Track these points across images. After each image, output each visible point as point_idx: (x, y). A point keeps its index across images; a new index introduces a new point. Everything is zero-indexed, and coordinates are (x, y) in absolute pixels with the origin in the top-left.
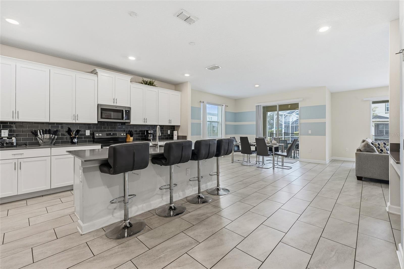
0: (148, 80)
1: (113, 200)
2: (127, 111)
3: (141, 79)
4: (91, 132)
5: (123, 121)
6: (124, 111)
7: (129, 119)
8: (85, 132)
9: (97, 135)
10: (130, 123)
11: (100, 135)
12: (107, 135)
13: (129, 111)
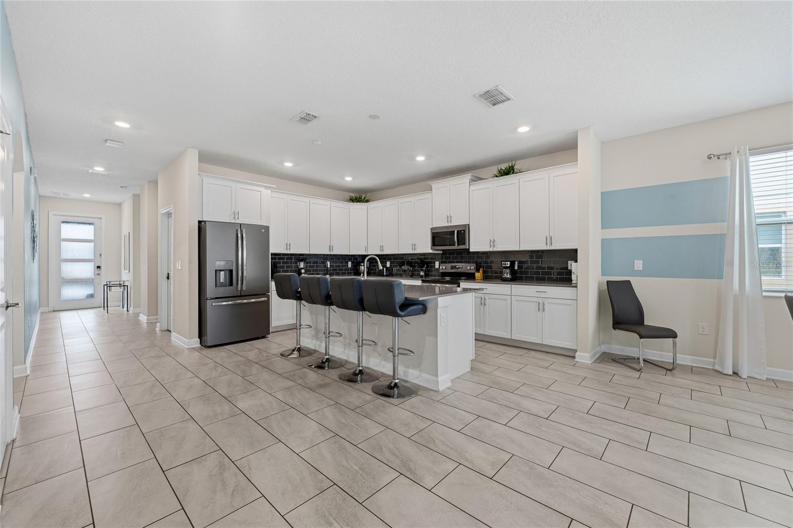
0: (504, 166)
1: (307, 328)
2: (463, 230)
3: (494, 170)
4: (439, 264)
5: (456, 247)
6: (456, 232)
7: (464, 244)
8: (435, 263)
9: (441, 268)
10: (469, 249)
11: (444, 268)
12: (452, 268)
13: (464, 231)
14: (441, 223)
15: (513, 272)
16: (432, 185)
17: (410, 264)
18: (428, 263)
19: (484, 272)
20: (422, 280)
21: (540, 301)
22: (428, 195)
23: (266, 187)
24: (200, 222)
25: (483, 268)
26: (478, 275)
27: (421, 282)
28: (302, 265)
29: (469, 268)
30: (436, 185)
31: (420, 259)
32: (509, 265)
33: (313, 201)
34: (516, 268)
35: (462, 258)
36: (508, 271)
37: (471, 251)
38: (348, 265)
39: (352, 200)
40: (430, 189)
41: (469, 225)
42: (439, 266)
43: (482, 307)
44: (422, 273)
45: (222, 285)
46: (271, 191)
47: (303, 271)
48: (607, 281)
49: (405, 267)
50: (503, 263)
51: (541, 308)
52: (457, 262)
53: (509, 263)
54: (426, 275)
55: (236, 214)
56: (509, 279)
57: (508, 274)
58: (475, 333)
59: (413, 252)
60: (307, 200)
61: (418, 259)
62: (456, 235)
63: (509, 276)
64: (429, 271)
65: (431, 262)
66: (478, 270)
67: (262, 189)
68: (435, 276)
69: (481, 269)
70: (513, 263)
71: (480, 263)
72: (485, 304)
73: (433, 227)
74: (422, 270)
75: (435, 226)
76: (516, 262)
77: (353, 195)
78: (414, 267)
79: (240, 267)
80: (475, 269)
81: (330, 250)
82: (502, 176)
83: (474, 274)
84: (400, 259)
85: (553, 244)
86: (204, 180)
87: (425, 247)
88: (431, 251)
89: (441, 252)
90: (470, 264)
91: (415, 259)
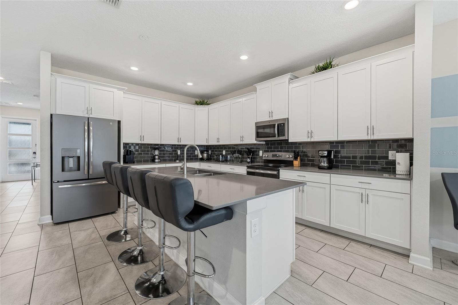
0: (322, 63)
2: (282, 124)
4: (263, 152)
5: (276, 138)
6: (276, 126)
7: (284, 135)
8: (259, 152)
9: (264, 156)
10: (288, 140)
11: (266, 156)
12: (274, 156)
13: (284, 124)
14: (264, 118)
15: (330, 161)
16: (256, 86)
17: (240, 152)
18: (253, 152)
19: (301, 160)
20: (247, 166)
21: (363, 191)
22: (253, 96)
23: (119, 89)
24: (51, 115)
25: (301, 157)
26: (296, 163)
27: (246, 168)
28: (157, 152)
29: (287, 156)
30: (259, 86)
31: (248, 149)
32: (326, 155)
33: (163, 103)
34: (332, 157)
35: (281, 148)
36: (325, 159)
37: (290, 141)
38: (195, 153)
39: (197, 103)
40: (255, 90)
41: (288, 118)
42: (263, 155)
43: (300, 193)
44: (249, 160)
45: (71, 170)
46: (124, 93)
47: (157, 157)
48: (442, 173)
49: (236, 155)
50: (320, 152)
51: (364, 200)
52: (278, 151)
53: (326, 152)
54: (252, 162)
55: (89, 110)
56: (326, 168)
57: (326, 163)
58: (296, 217)
59: (241, 143)
60: (159, 102)
61: (246, 148)
62: (276, 128)
63: (326, 165)
64: (254, 158)
65: (256, 151)
66: (296, 158)
67: (115, 90)
68: (259, 162)
69: (299, 157)
70: (329, 152)
71: (298, 152)
72: (303, 191)
73: (257, 122)
74: (249, 158)
75: (259, 120)
76: (333, 152)
77: (197, 100)
78: (243, 155)
79: (86, 154)
80: (293, 157)
81: (178, 141)
82: (320, 71)
83: (293, 161)
84: (233, 148)
85: (374, 134)
86: (57, 79)
87: (251, 139)
88: (255, 142)
89: (264, 143)
90: (288, 153)
91: (244, 149)
